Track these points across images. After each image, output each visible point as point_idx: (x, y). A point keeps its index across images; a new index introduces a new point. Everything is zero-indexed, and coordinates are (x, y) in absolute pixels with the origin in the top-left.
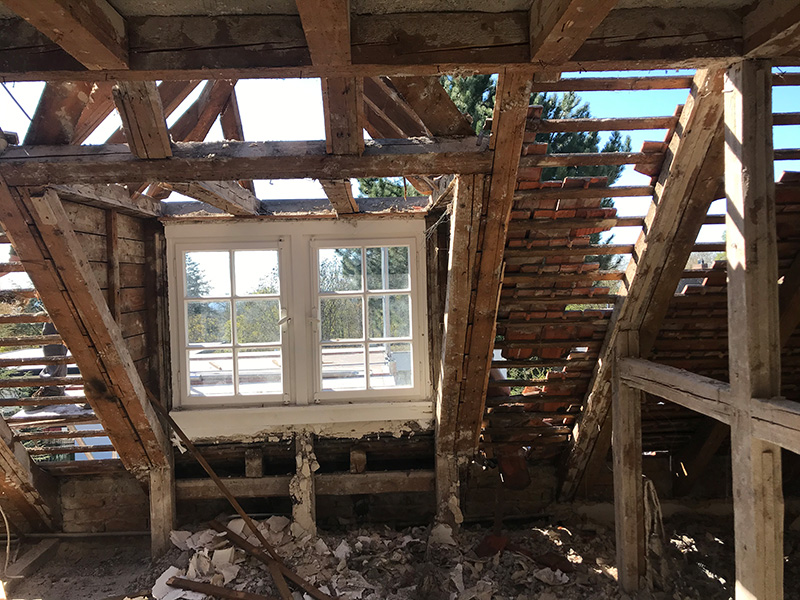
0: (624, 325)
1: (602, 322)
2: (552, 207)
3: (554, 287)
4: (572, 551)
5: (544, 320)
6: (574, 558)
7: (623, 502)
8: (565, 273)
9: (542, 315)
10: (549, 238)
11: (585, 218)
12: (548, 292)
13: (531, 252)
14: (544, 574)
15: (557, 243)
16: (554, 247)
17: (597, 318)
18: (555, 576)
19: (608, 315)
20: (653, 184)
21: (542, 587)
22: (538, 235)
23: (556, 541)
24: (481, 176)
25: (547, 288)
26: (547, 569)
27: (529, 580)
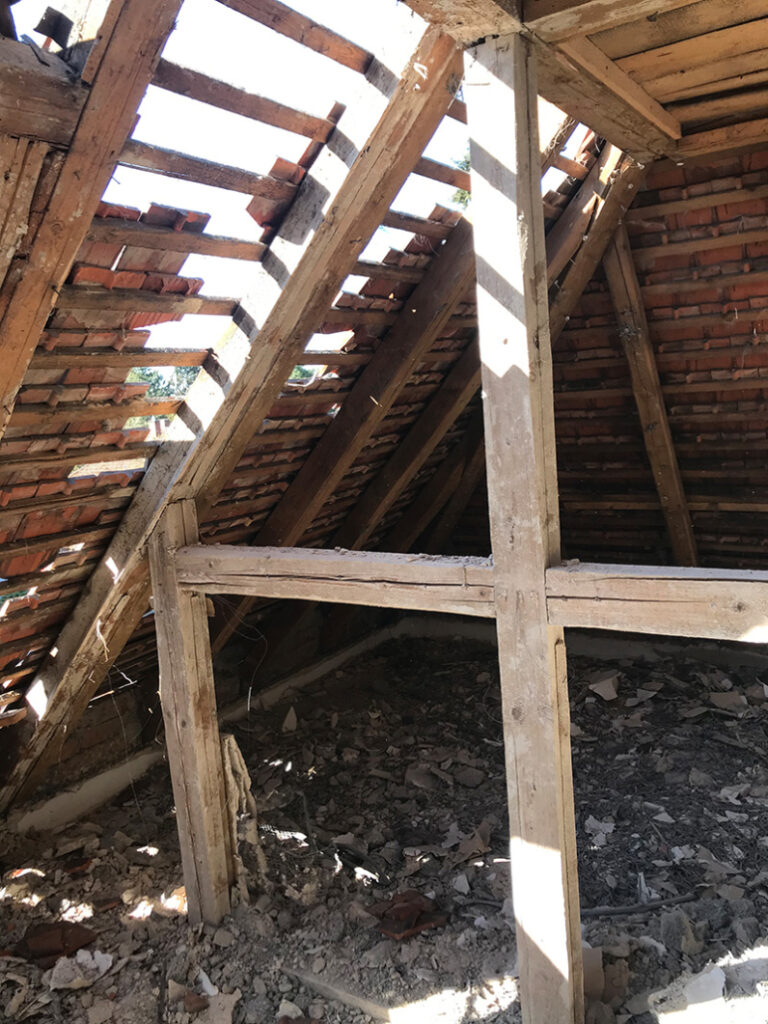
0: (180, 492)
1: (125, 492)
2: (106, 264)
3: (64, 434)
4: (66, 903)
5: (33, 501)
6: (76, 912)
7: (199, 786)
8: (95, 403)
9: (29, 491)
10: (86, 330)
11: (157, 291)
12: (52, 443)
13: (52, 359)
14: (62, 972)
15: (98, 340)
16: (94, 349)
17: (117, 486)
18: (81, 966)
19: (137, 479)
20: (267, 239)
21: (72, 999)
22: (68, 323)
23: (26, 901)
24: (45, 148)
25: (53, 436)
26: (62, 961)
27: (44, 999)
